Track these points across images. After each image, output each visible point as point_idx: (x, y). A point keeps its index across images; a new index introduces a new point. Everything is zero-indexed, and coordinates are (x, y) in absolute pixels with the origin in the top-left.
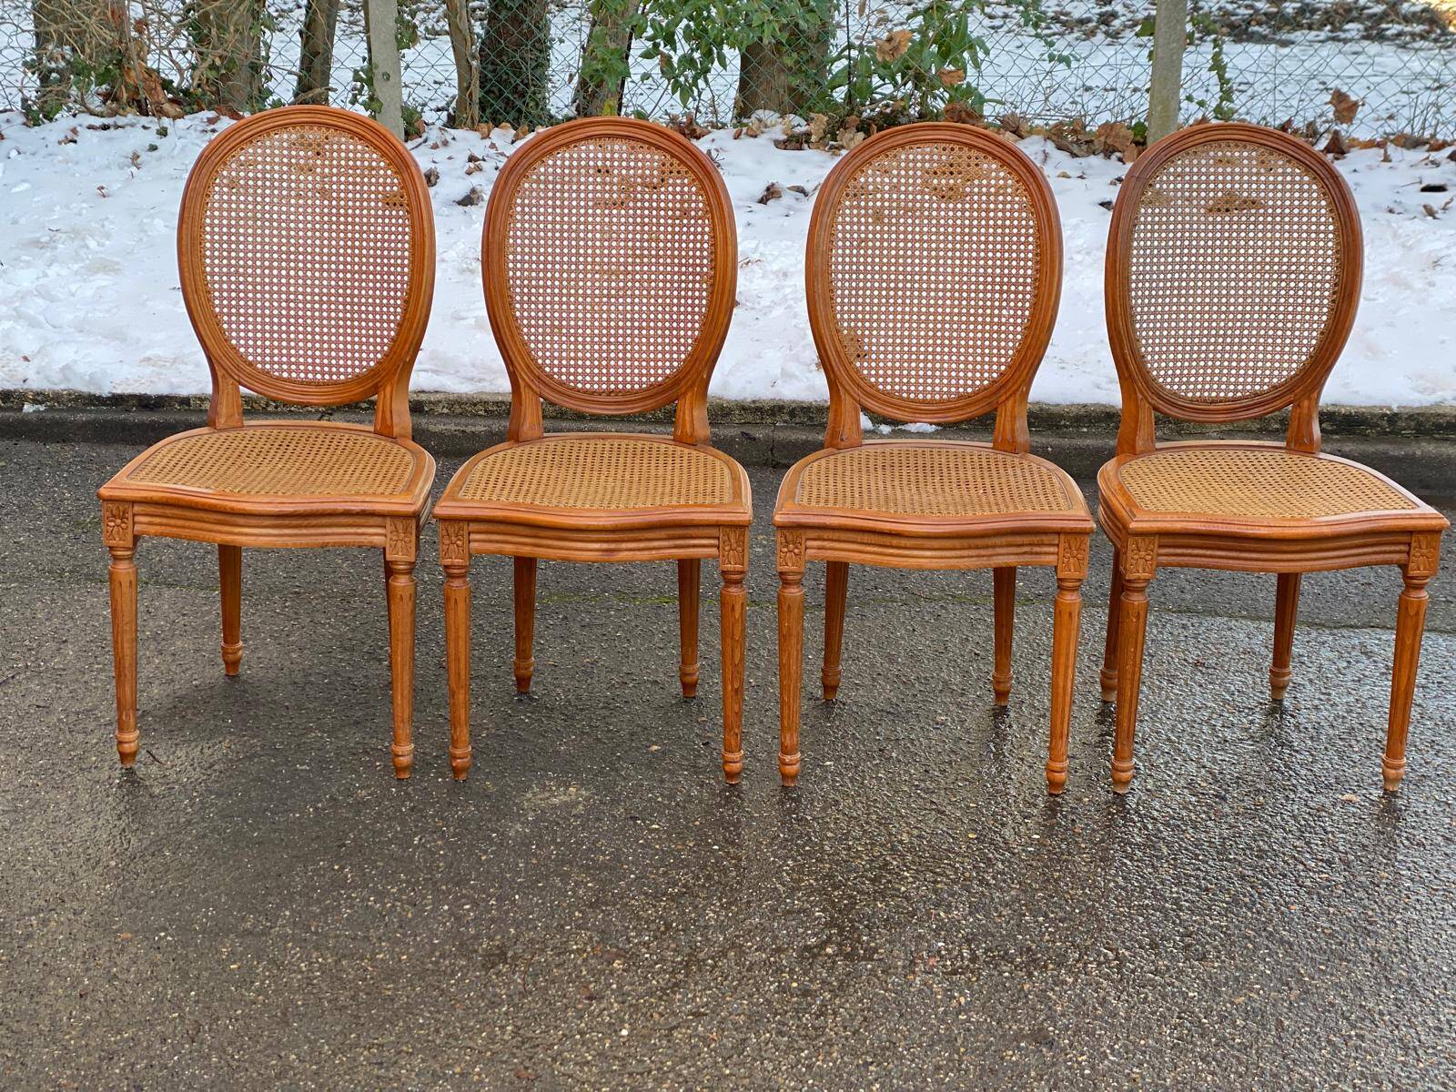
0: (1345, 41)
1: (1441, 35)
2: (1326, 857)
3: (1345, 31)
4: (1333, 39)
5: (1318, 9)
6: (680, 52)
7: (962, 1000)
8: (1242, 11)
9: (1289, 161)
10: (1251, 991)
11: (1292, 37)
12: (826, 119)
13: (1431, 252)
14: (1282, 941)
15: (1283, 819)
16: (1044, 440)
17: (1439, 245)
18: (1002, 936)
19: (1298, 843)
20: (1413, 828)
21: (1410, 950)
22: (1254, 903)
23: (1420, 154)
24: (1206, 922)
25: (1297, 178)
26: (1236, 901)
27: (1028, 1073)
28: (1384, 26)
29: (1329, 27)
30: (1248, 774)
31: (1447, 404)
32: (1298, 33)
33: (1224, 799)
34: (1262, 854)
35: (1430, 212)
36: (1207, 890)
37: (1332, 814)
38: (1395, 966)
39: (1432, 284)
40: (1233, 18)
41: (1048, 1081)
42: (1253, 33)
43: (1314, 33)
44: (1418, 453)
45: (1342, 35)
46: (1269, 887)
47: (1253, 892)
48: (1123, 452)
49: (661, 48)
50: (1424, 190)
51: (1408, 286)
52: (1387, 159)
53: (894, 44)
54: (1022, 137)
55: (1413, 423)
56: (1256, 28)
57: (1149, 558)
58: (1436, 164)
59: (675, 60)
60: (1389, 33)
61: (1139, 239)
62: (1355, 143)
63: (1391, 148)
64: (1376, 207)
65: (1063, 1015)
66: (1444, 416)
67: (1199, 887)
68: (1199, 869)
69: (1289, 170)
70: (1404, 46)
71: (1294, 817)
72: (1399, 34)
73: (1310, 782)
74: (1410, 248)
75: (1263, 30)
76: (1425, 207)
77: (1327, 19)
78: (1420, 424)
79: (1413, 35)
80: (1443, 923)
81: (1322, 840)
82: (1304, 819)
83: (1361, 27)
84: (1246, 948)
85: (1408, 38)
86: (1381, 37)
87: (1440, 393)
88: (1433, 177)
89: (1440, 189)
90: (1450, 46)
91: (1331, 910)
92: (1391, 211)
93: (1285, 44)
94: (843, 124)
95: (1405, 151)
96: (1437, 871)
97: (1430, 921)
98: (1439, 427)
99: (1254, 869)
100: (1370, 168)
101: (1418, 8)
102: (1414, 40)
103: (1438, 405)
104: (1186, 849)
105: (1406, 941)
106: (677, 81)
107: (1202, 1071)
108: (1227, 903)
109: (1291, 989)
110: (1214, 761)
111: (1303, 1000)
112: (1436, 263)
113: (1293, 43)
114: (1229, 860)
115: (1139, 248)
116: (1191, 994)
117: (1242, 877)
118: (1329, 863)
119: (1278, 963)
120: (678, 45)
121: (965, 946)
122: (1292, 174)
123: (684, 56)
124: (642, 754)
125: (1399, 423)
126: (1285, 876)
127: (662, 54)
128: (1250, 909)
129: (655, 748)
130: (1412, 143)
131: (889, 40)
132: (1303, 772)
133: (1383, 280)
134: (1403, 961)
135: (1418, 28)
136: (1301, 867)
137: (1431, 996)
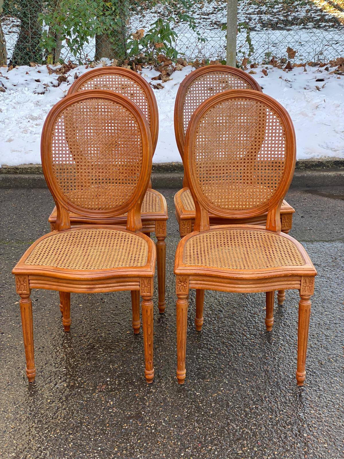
0: (308, 29)
1: (338, 26)
2: (254, 333)
3: (308, 25)
4: (304, 28)
5: (299, 18)
6: (73, 38)
7: (112, 403)
8: (275, 19)
9: (239, 78)
10: (219, 390)
11: (291, 28)
12: (117, 61)
13: (315, 103)
14: (234, 369)
15: (242, 319)
16: (179, 175)
17: (319, 101)
18: (132, 374)
19: (245, 328)
20: (287, 319)
21: (279, 370)
22: (226, 353)
23: (316, 68)
24: (207, 363)
25: (242, 85)
26: (219, 353)
27: (131, 434)
28: (320, 23)
29: (303, 24)
30: (231, 301)
31: (315, 158)
32: (293, 26)
33: (221, 311)
34: (232, 333)
35: (318, 89)
36: (210, 349)
37: (259, 315)
38: (273, 377)
39: (315, 115)
40: (272, 22)
41: (138, 436)
42: (278, 27)
43: (298, 26)
44: (305, 175)
45: (307, 27)
46: (233, 347)
47: (227, 349)
48: (185, 187)
49: (66, 37)
50: (317, 81)
51: (307, 116)
52: (305, 70)
53: (139, 34)
54: (184, 66)
55: (304, 165)
56: (280, 25)
57: (188, 227)
58: (321, 72)
59: (71, 41)
60: (322, 26)
61: (186, 109)
62: (295, 65)
63: (307, 67)
64: (300, 88)
65: (148, 406)
66: (314, 162)
67: (207, 348)
68: (208, 341)
69: (239, 82)
70: (326, 30)
71: (245, 318)
72: (325, 26)
73: (253, 303)
74: (309, 102)
75: (282, 26)
76: (316, 87)
77: (302, 22)
78: (306, 165)
79: (329, 26)
80: (292, 357)
81: (254, 326)
82: (249, 318)
83: (313, 24)
84: (220, 373)
85: (328, 27)
86: (319, 27)
87: (313, 154)
88: (320, 76)
89: (322, 80)
90: (341, 30)
91: (253, 355)
92: (305, 89)
93: (289, 30)
94: (123, 63)
95: (311, 67)
96: (293, 337)
97: (288, 357)
98: (313, 166)
99: (228, 338)
100: (300, 74)
101: (331, 17)
102: (330, 28)
103: (312, 158)
104: (205, 333)
105: (278, 366)
106: (72, 48)
107: (196, 427)
108: (216, 354)
109: (234, 389)
110: (220, 297)
111: (238, 393)
112: (317, 107)
113: (291, 30)
114: (220, 336)
115: (186, 112)
116: (197, 394)
117: (223, 343)
118: (255, 335)
119: (231, 378)
120: (72, 36)
121: (117, 379)
122: (240, 83)
123: (74, 39)
124: (11, 306)
125: (299, 165)
126: (238, 341)
127: (67, 39)
128: (224, 356)
129: (17, 303)
130: (314, 65)
131: (137, 33)
132: (251, 299)
133: (299, 113)
134: (276, 375)
135: (331, 24)
136: (245, 338)
137: (284, 388)
